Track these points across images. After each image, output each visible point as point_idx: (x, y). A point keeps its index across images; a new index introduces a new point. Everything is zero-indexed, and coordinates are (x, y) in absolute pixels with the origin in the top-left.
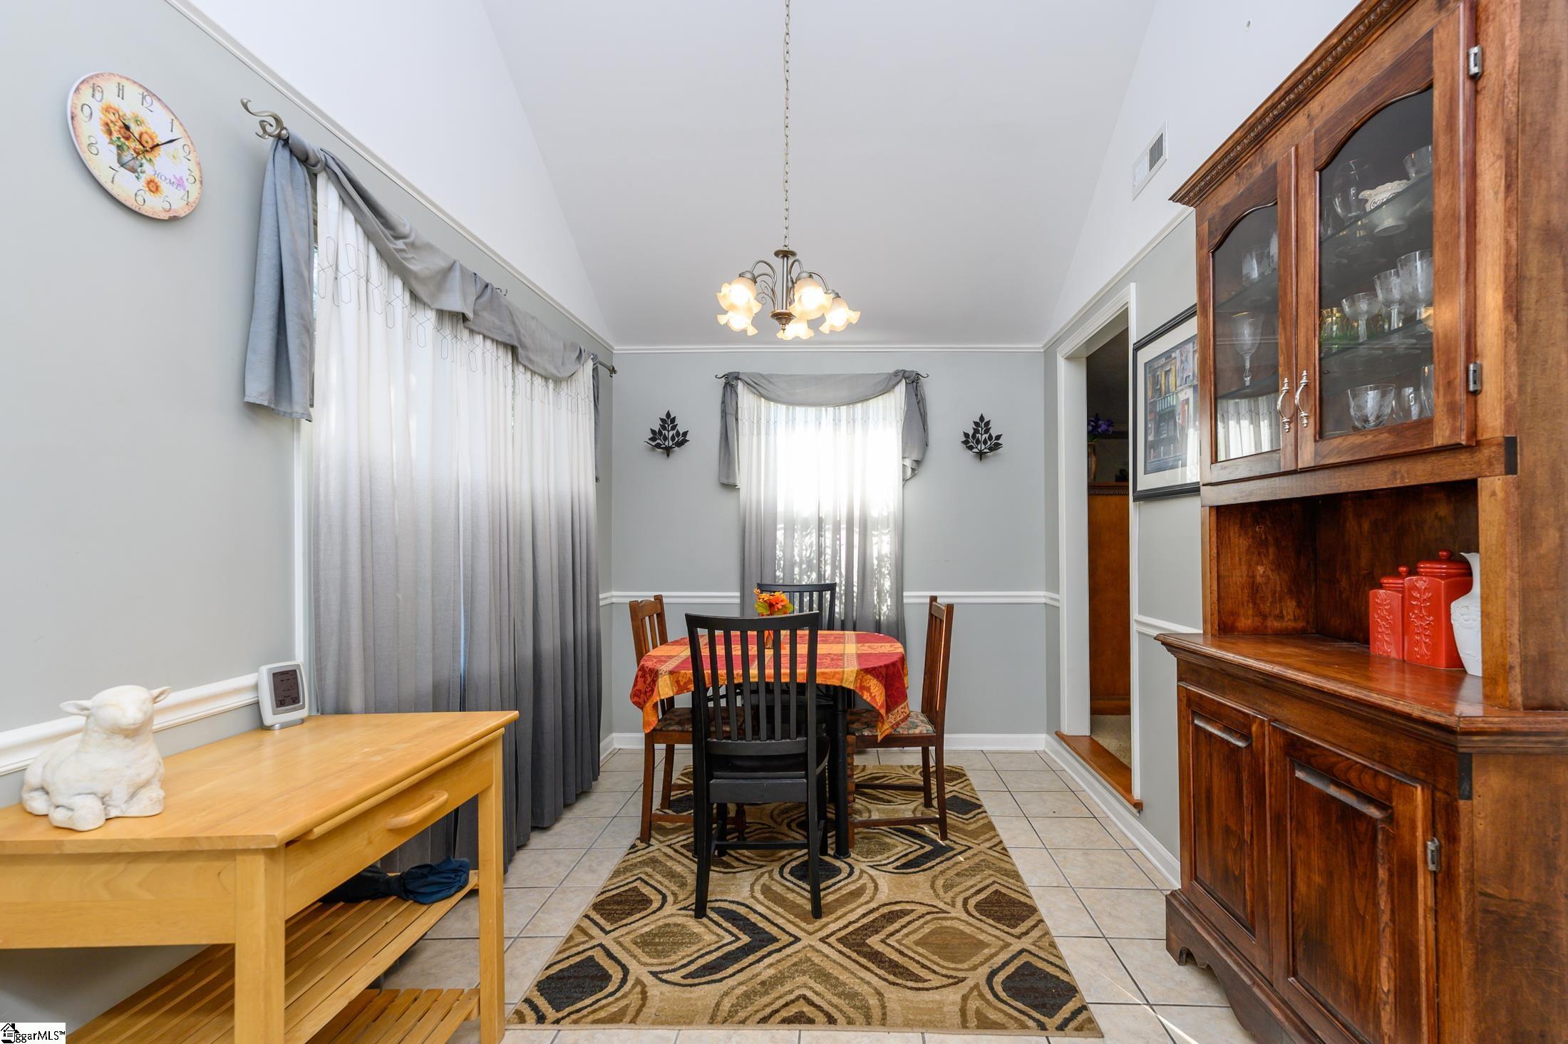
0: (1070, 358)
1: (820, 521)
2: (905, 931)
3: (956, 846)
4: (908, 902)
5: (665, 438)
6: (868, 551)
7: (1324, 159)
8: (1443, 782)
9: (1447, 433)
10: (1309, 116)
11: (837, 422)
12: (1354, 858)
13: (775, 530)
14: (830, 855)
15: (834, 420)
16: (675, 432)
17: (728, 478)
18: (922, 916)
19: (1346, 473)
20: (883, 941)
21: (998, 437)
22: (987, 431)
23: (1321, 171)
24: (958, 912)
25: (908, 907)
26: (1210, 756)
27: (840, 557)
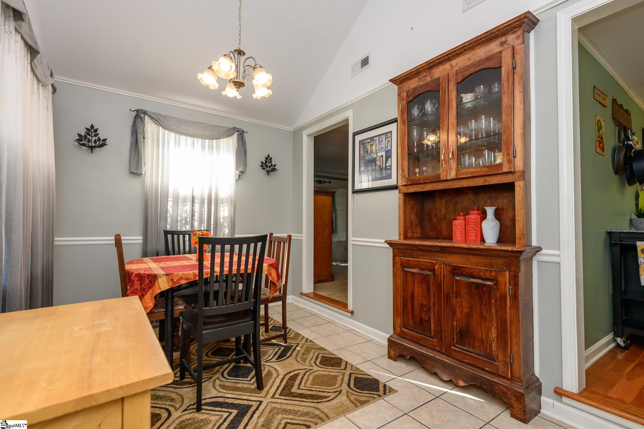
0: (309, 136)
1: (193, 198)
2: (303, 382)
3: (292, 345)
4: (294, 371)
5: (89, 141)
6: (218, 214)
7: (460, 80)
8: (513, 269)
9: (508, 168)
10: (451, 65)
11: (203, 147)
12: (482, 300)
13: (167, 201)
14: (242, 363)
15: (202, 146)
16: (97, 138)
17: (137, 169)
18: (305, 374)
19: (466, 181)
20: (299, 389)
21: (275, 165)
22: (271, 162)
23: (457, 84)
24: (316, 368)
25: (296, 372)
26: (414, 281)
27: (204, 217)
